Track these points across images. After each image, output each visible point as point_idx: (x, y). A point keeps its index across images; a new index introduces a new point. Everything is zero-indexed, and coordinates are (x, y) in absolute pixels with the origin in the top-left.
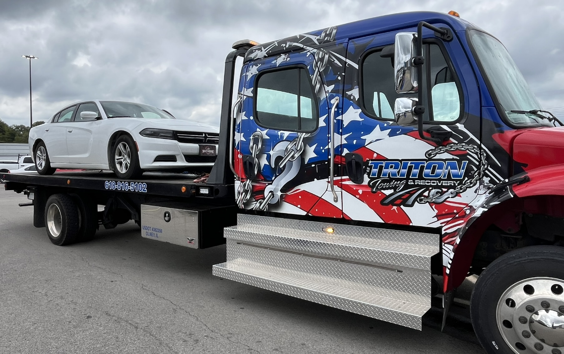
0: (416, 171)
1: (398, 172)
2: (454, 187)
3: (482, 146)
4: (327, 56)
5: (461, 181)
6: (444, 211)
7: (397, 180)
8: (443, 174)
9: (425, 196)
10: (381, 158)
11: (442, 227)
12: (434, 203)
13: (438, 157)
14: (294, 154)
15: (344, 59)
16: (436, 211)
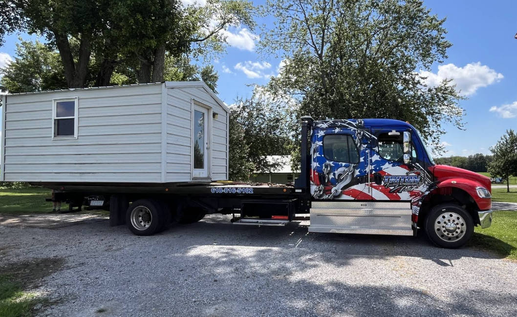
0: (402, 180)
1: (396, 180)
2: (416, 185)
3: (425, 171)
4: (362, 132)
5: (418, 183)
6: (413, 194)
8: (412, 181)
9: (406, 189)
10: (389, 175)
11: (412, 200)
12: (410, 191)
13: (410, 175)
14: (348, 173)
15: (370, 134)
16: (410, 194)
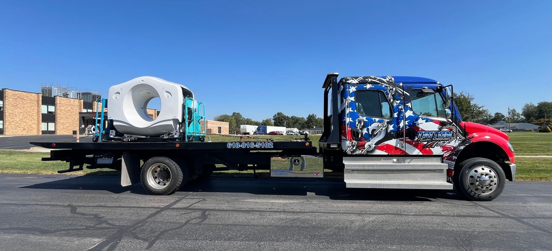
0: (435, 135)
1: (429, 135)
2: (448, 140)
3: (457, 127)
4: (394, 89)
5: (451, 138)
6: (445, 149)
7: (429, 138)
8: (445, 136)
9: (439, 144)
10: (422, 130)
11: (444, 154)
12: (441, 146)
13: (443, 130)
14: (382, 128)
15: (402, 91)
16: (442, 149)
